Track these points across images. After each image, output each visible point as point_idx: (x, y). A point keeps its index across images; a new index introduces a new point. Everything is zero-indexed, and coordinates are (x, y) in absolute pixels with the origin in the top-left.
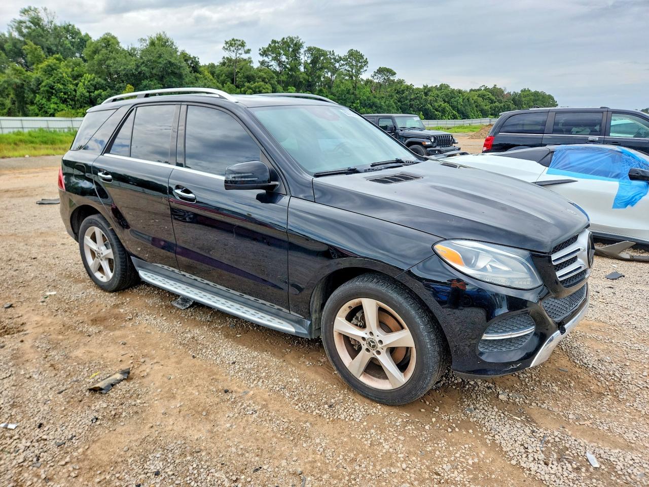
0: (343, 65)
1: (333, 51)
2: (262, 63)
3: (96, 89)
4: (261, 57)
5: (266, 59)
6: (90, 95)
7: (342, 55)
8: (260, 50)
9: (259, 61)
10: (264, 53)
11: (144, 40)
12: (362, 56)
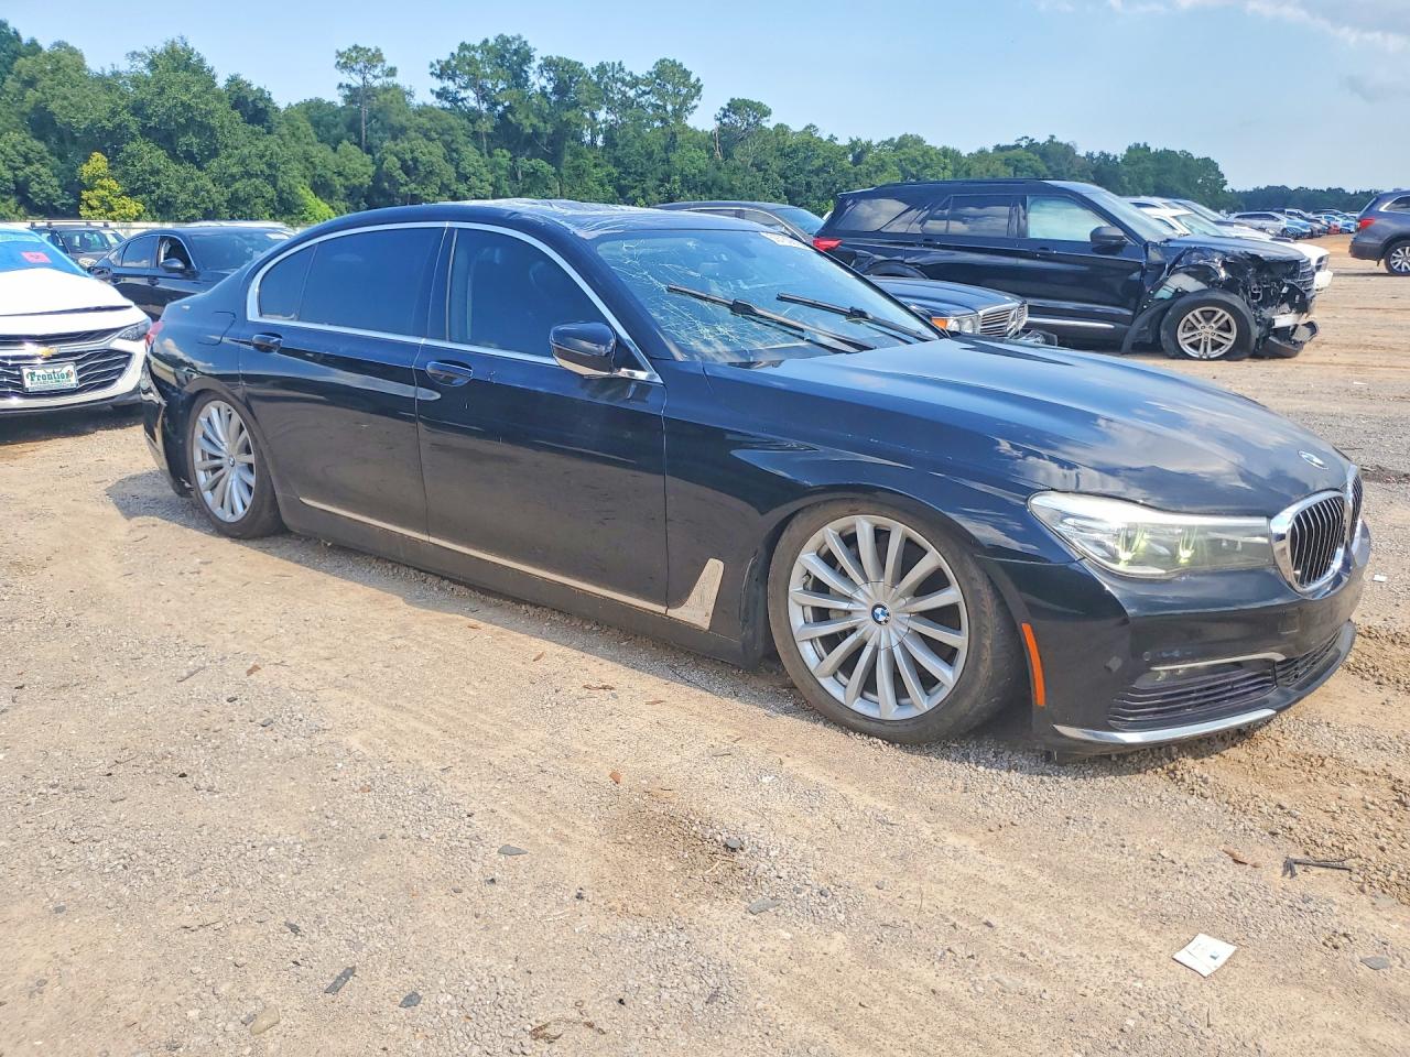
0: (644, 93)
1: (620, 64)
2: (442, 94)
3: (28, 162)
4: (439, 80)
5: (451, 85)
6: (16, 175)
7: (640, 72)
8: (432, 66)
9: (432, 91)
10: (444, 71)
11: (139, 55)
12: (687, 74)
